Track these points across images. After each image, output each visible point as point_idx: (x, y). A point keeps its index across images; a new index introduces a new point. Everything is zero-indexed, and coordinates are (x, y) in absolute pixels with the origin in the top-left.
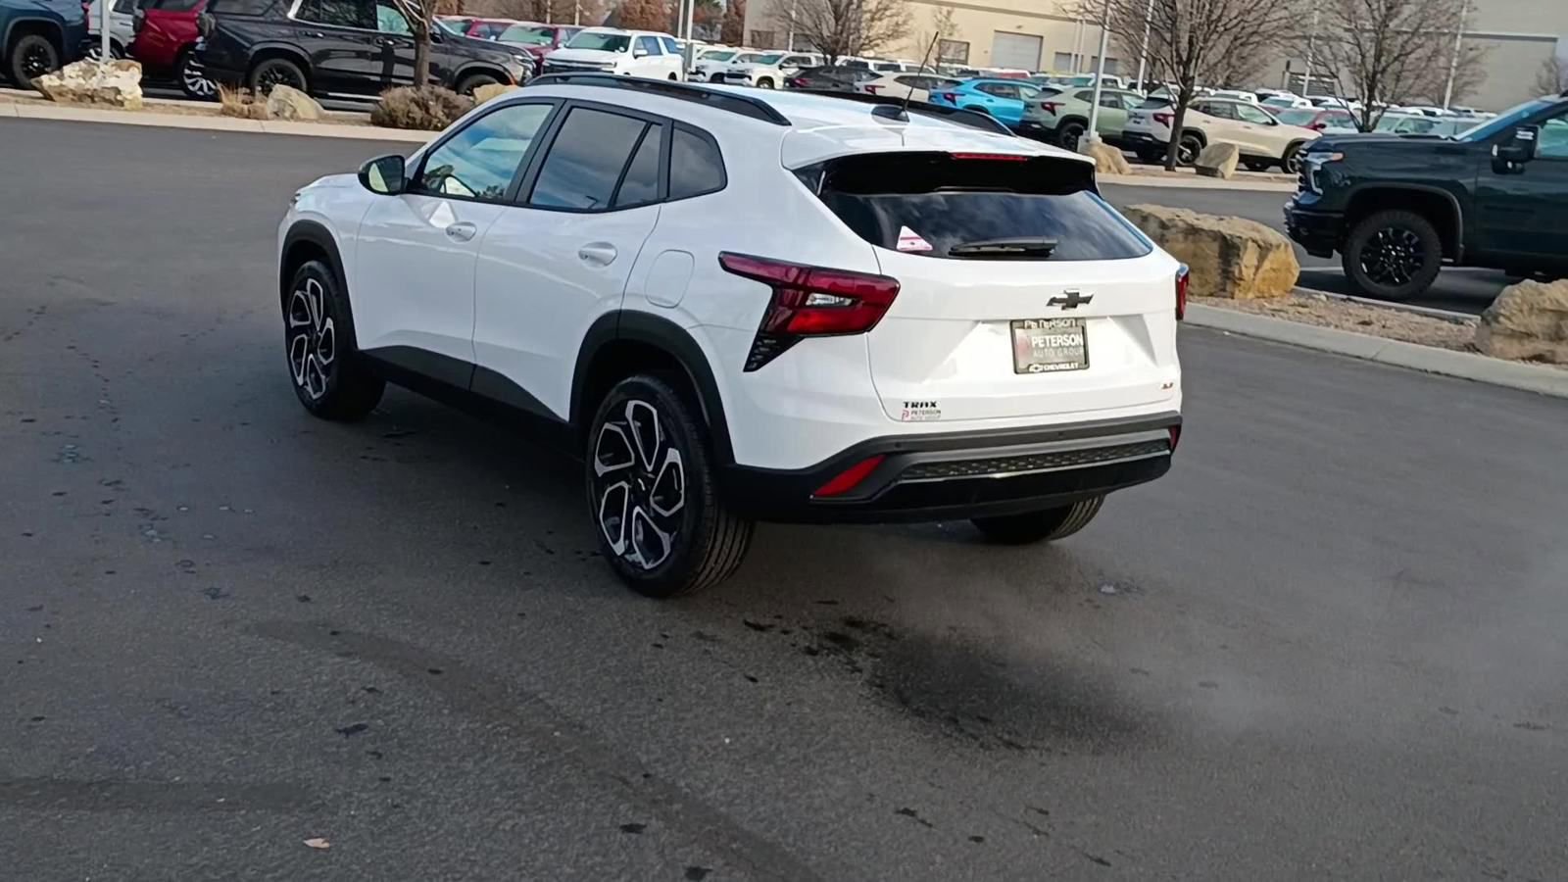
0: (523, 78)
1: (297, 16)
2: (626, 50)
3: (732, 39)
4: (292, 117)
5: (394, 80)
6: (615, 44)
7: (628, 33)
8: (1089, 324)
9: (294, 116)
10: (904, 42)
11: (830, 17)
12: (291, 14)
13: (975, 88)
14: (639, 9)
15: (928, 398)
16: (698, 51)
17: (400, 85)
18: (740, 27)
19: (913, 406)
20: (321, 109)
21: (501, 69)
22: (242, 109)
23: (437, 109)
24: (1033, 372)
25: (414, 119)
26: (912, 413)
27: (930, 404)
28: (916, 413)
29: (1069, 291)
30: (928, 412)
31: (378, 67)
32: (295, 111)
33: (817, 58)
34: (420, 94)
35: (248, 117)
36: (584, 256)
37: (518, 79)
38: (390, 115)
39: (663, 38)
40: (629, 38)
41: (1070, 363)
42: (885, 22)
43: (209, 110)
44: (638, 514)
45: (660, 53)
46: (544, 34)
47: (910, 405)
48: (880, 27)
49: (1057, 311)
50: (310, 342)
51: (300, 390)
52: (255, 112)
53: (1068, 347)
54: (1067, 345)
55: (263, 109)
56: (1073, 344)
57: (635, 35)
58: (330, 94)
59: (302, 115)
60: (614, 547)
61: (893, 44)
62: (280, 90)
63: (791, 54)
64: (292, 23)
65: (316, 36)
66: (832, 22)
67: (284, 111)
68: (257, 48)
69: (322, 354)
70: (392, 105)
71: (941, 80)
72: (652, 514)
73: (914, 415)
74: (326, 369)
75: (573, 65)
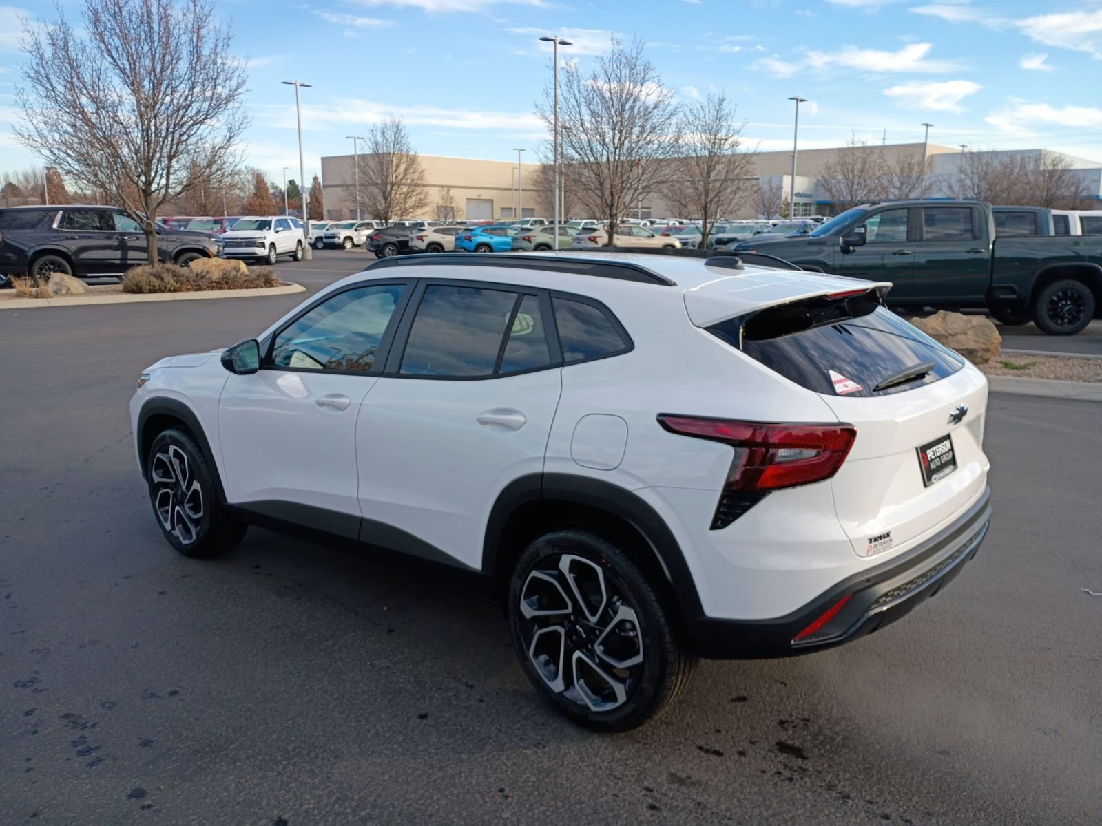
1: (59, 226)
2: (270, 228)
3: (316, 216)
4: (67, 293)
5: (129, 262)
6: (263, 225)
7: (270, 218)
9: (69, 293)
10: (426, 209)
11: (380, 198)
12: (55, 226)
13: (482, 231)
14: (258, 204)
15: (883, 531)
17: (140, 265)
18: (320, 210)
19: (875, 540)
20: (86, 285)
21: (201, 247)
22: (31, 292)
23: (169, 279)
24: (934, 483)
25: (154, 286)
26: (874, 547)
27: (885, 536)
28: (877, 546)
30: (883, 543)
31: (118, 254)
32: (69, 289)
33: (377, 223)
34: (155, 270)
35: (36, 297)
36: (483, 422)
37: (215, 253)
38: (137, 286)
39: (291, 220)
40: (270, 222)
42: (414, 198)
43: (7, 295)
44: (579, 659)
45: (289, 228)
46: (214, 223)
47: (873, 541)
48: (411, 202)
49: (951, 427)
50: (175, 496)
51: (168, 535)
52: (41, 293)
53: (945, 454)
54: (944, 451)
55: (46, 291)
56: (947, 450)
57: (273, 219)
58: (89, 275)
59: (74, 292)
60: (551, 685)
61: (420, 211)
62: (56, 277)
63: (359, 222)
64: (56, 231)
65: (73, 238)
66: (383, 201)
67: (61, 290)
68: (32, 251)
69: (191, 508)
70: (138, 278)
71: (460, 229)
72: (597, 660)
74: (196, 522)
75: (239, 240)
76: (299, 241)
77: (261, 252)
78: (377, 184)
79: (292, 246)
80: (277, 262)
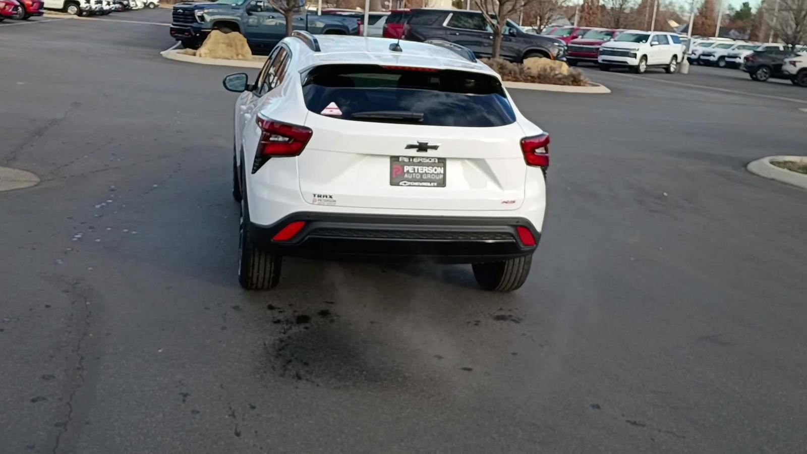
0: (558, 54)
1: (448, 25)
2: (646, 41)
6: (641, 39)
7: (648, 33)
8: (448, 163)
12: (445, 24)
15: (328, 193)
16: (694, 43)
18: (757, 32)
19: (318, 196)
21: (546, 50)
24: (402, 185)
26: (319, 200)
27: (328, 197)
28: (321, 200)
29: (419, 142)
30: (328, 201)
37: (555, 55)
39: (671, 36)
40: (649, 36)
41: (431, 183)
45: (668, 43)
46: (607, 34)
47: (316, 196)
49: (413, 152)
53: (431, 174)
54: (431, 172)
56: (435, 172)
57: (652, 34)
64: (445, 29)
65: (455, 34)
66: (794, 26)
73: (319, 202)
75: (615, 50)
76: (675, 57)
77: (632, 62)
78: (791, 9)
79: (666, 60)
80: (646, 72)
